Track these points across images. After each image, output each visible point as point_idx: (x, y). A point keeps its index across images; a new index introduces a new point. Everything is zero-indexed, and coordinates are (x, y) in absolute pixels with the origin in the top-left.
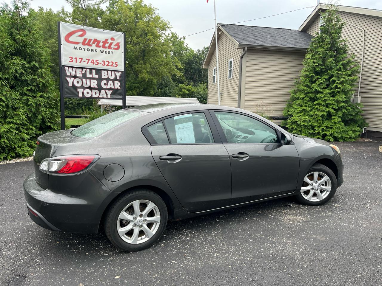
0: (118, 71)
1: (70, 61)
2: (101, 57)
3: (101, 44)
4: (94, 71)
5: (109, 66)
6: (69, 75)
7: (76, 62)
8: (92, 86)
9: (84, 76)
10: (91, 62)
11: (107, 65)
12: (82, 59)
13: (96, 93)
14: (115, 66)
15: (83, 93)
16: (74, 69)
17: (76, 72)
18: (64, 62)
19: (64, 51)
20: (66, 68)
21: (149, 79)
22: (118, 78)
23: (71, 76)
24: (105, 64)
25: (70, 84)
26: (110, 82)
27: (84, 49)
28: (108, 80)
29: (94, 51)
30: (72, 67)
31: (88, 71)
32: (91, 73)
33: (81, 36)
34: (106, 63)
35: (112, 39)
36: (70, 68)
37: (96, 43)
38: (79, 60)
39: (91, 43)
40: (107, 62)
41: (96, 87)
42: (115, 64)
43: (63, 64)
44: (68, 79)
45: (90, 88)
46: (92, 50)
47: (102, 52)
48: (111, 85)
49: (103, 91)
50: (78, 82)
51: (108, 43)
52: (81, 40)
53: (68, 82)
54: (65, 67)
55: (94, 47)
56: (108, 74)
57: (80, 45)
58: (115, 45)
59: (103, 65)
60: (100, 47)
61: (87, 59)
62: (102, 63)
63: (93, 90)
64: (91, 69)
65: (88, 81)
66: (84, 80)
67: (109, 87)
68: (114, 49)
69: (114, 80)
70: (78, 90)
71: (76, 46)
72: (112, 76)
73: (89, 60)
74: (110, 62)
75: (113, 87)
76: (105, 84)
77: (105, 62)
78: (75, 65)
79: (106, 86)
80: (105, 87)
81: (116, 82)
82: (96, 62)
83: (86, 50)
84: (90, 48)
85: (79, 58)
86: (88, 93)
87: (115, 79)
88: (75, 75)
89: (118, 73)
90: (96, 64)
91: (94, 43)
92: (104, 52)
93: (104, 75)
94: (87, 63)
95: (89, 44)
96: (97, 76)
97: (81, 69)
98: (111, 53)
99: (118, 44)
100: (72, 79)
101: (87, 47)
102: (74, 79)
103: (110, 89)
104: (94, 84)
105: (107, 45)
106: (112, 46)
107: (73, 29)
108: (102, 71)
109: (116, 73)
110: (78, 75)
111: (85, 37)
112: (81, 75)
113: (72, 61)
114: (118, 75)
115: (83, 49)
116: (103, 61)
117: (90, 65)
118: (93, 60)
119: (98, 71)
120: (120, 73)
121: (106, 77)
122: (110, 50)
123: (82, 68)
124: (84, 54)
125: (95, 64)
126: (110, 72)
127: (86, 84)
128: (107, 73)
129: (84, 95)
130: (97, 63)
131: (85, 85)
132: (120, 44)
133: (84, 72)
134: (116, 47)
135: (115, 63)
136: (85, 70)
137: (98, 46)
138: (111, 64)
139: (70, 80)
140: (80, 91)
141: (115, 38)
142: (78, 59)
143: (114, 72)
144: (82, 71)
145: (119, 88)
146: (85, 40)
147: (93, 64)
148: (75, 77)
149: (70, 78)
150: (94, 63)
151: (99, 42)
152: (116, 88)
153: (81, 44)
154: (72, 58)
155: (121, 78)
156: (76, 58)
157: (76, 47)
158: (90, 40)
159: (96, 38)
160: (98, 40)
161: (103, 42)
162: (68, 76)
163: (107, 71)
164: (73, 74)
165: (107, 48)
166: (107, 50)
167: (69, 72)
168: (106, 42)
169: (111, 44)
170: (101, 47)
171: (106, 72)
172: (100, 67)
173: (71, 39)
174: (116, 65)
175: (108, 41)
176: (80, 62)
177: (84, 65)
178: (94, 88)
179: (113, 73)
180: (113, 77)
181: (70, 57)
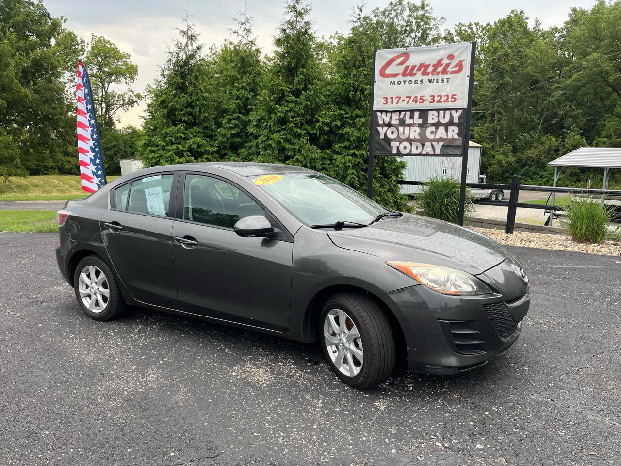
0: (456, 110)
1: (384, 104)
2: (428, 90)
3: (430, 69)
4: (417, 114)
5: (441, 102)
6: (382, 123)
7: (392, 103)
8: (412, 137)
9: (402, 123)
10: (413, 101)
11: (437, 102)
12: (399, 98)
13: (417, 147)
14: (451, 102)
15: (398, 148)
16: (389, 114)
17: (391, 118)
18: (377, 105)
19: (377, 90)
20: (379, 114)
22: (456, 121)
23: (384, 125)
24: (434, 101)
25: (382, 137)
26: (442, 129)
27: (405, 81)
28: (437, 125)
29: (419, 82)
30: (387, 112)
31: (408, 113)
32: (412, 117)
33: (401, 63)
34: (437, 99)
35: (451, 57)
36: (383, 113)
37: (423, 69)
38: (395, 100)
39: (414, 72)
40: (438, 96)
41: (418, 137)
42: (452, 98)
43: (374, 109)
44: (380, 129)
45: (410, 141)
46: (416, 81)
47: (431, 81)
48: (441, 133)
49: (428, 144)
50: (393, 133)
51: (441, 65)
52: (401, 69)
53: (379, 134)
54: (377, 113)
55: (419, 76)
56: (438, 117)
57: (400, 78)
58: (455, 67)
59: (431, 102)
60: (428, 74)
61: (407, 97)
62: (430, 98)
63: (413, 143)
64: (412, 112)
65: (407, 129)
66: (401, 129)
67: (437, 137)
68: (452, 72)
69: (446, 126)
70: (392, 144)
71: (393, 79)
72: (444, 118)
73: (410, 97)
74: (443, 96)
75: (445, 137)
76: (432, 133)
77: (434, 97)
78: (390, 108)
79: (434, 135)
80: (431, 137)
81: (450, 128)
82: (420, 99)
83: (407, 83)
84: (413, 79)
85: (397, 97)
86: (405, 148)
87: (451, 123)
88: (389, 123)
89: (456, 111)
90: (420, 103)
91: (419, 70)
92: (435, 80)
93: (432, 118)
94: (408, 103)
95: (412, 74)
96: (420, 121)
97: (398, 113)
98: (446, 80)
99: (460, 66)
100: (385, 128)
101: (408, 78)
102: (387, 128)
103: (441, 139)
104: (415, 133)
105: (440, 69)
106: (450, 69)
107: (391, 56)
108: (429, 112)
109: (453, 112)
110: (393, 122)
111: (406, 64)
112: (398, 121)
113: (387, 103)
114: (456, 115)
115: (403, 83)
116: (431, 96)
117: (412, 105)
118: (416, 97)
119: (424, 113)
120: (459, 112)
121: (436, 121)
122: (445, 76)
123: (400, 111)
124: (403, 90)
125: (418, 102)
126: (443, 111)
127: (404, 134)
128: (437, 115)
129: (399, 151)
130: (421, 101)
131: (402, 137)
132: (463, 63)
133: (401, 117)
134: (457, 68)
135: (453, 95)
136: (404, 113)
137: (425, 73)
138: (444, 99)
139: (382, 131)
140: (394, 144)
141: (455, 55)
142: (394, 98)
143: (449, 111)
144: (399, 116)
145: (456, 137)
146: (407, 67)
147: (416, 103)
148: (389, 125)
149: (383, 128)
150: (416, 101)
151: (428, 66)
152: (450, 137)
153: (400, 75)
154: (387, 98)
155: (462, 121)
156: (392, 98)
157: (394, 82)
158: (414, 67)
159: (423, 62)
160: (426, 64)
161: (434, 65)
162: (380, 125)
163: (438, 110)
164: (387, 120)
165: (440, 74)
166: (440, 77)
167: (383, 118)
168: (439, 63)
169: (448, 65)
170: (430, 75)
171: (435, 113)
172: (426, 105)
173: (388, 72)
174: (453, 100)
175: (442, 62)
176: (397, 103)
177: (402, 105)
178: (415, 140)
179: (448, 113)
180: (447, 120)
181: (384, 98)
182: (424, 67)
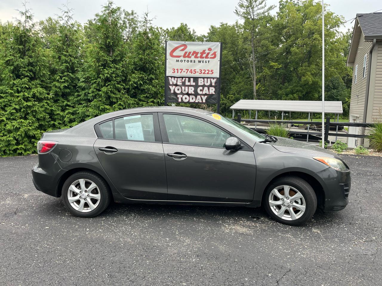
0: (214, 78)
1: (173, 72)
2: (198, 67)
3: (199, 55)
4: (192, 79)
5: (205, 73)
6: (172, 84)
7: (178, 72)
9: (184, 84)
10: (190, 72)
11: (203, 74)
12: (182, 70)
13: (193, 99)
14: (211, 74)
15: (182, 98)
16: (176, 79)
17: (177, 81)
18: (168, 73)
19: (169, 64)
20: (170, 78)
21: (313, 81)
22: (213, 84)
23: (173, 85)
24: (201, 73)
25: (172, 92)
26: (206, 88)
27: (185, 60)
28: (204, 86)
29: (193, 62)
30: (174, 77)
31: (187, 79)
32: (189, 81)
33: (183, 50)
34: (203, 72)
35: (210, 49)
36: (172, 78)
37: (195, 54)
38: (180, 71)
39: (190, 56)
40: (203, 70)
41: (193, 93)
42: (211, 72)
43: (167, 75)
44: (171, 87)
45: (188, 94)
46: (191, 61)
47: (200, 62)
48: (206, 91)
49: (199, 97)
50: (178, 90)
51: (205, 53)
52: (182, 53)
53: (170, 90)
54: (169, 78)
55: (193, 58)
56: (204, 81)
57: (182, 58)
58: (212, 55)
59: (199, 73)
60: (198, 57)
61: (186, 70)
62: (199, 71)
63: (190, 96)
64: (189, 78)
65: (187, 88)
66: (183, 88)
67: (204, 93)
68: (211, 58)
69: (209, 87)
70: (178, 96)
71: (178, 59)
72: (207, 82)
73: (188, 70)
74: (206, 70)
75: (208, 93)
76: (201, 90)
77: (201, 70)
78: (176, 75)
79: (202, 92)
80: (200, 93)
81: (211, 88)
82: (194, 71)
83: (186, 61)
84: (190, 59)
85: (180, 69)
86: (186, 98)
87: (211, 85)
88: (176, 84)
89: (213, 79)
90: (194, 73)
91: (193, 55)
92: (202, 62)
93: (201, 82)
94: (187, 73)
95: (189, 57)
96: (194, 84)
97: (181, 78)
98: (207, 62)
99: (215, 54)
100: (174, 87)
101: (187, 59)
102: (175, 86)
103: (206, 94)
104: (191, 90)
105: (204, 55)
106: (209, 56)
107: (176, 46)
108: (199, 79)
109: (212, 79)
110: (178, 84)
111: (186, 51)
112: (181, 83)
113: (175, 72)
114: (214, 81)
115: (184, 61)
116: (200, 70)
117: (189, 74)
118: (192, 70)
119: (196, 79)
120: (215, 80)
121: (202, 84)
122: (207, 60)
123: (182, 78)
124: (184, 65)
125: (193, 73)
126: (206, 79)
127: (185, 91)
128: (203, 80)
129: (182, 100)
130: (194, 72)
131: (184, 92)
132: (216, 53)
134: (213, 56)
135: (211, 70)
136: (185, 78)
137: (196, 57)
138: (207, 72)
139: (172, 88)
140: (180, 96)
141: (212, 48)
142: (179, 70)
143: (209, 79)
144: (182, 80)
145: (214, 93)
146: (186, 53)
147: (192, 73)
148: (176, 85)
149: (172, 87)
150: (192, 72)
151: (197, 53)
152: (211, 93)
153: (182, 57)
154: (174, 69)
155: (216, 85)
156: (178, 70)
157: (179, 60)
158: (190, 53)
159: (195, 51)
160: (197, 52)
161: (201, 53)
162: (171, 85)
163: (204, 78)
164: (175, 82)
165: (204, 58)
166: (205, 60)
167: (172, 81)
168: (204, 52)
169: (208, 54)
170: (199, 58)
171: (202, 79)
172: (197, 75)
173: (174, 54)
174: (212, 73)
175: (206, 52)
176: (181, 73)
177: (184, 74)
178: (191, 94)
180: (209, 84)
181: (173, 69)
182: (195, 53)
